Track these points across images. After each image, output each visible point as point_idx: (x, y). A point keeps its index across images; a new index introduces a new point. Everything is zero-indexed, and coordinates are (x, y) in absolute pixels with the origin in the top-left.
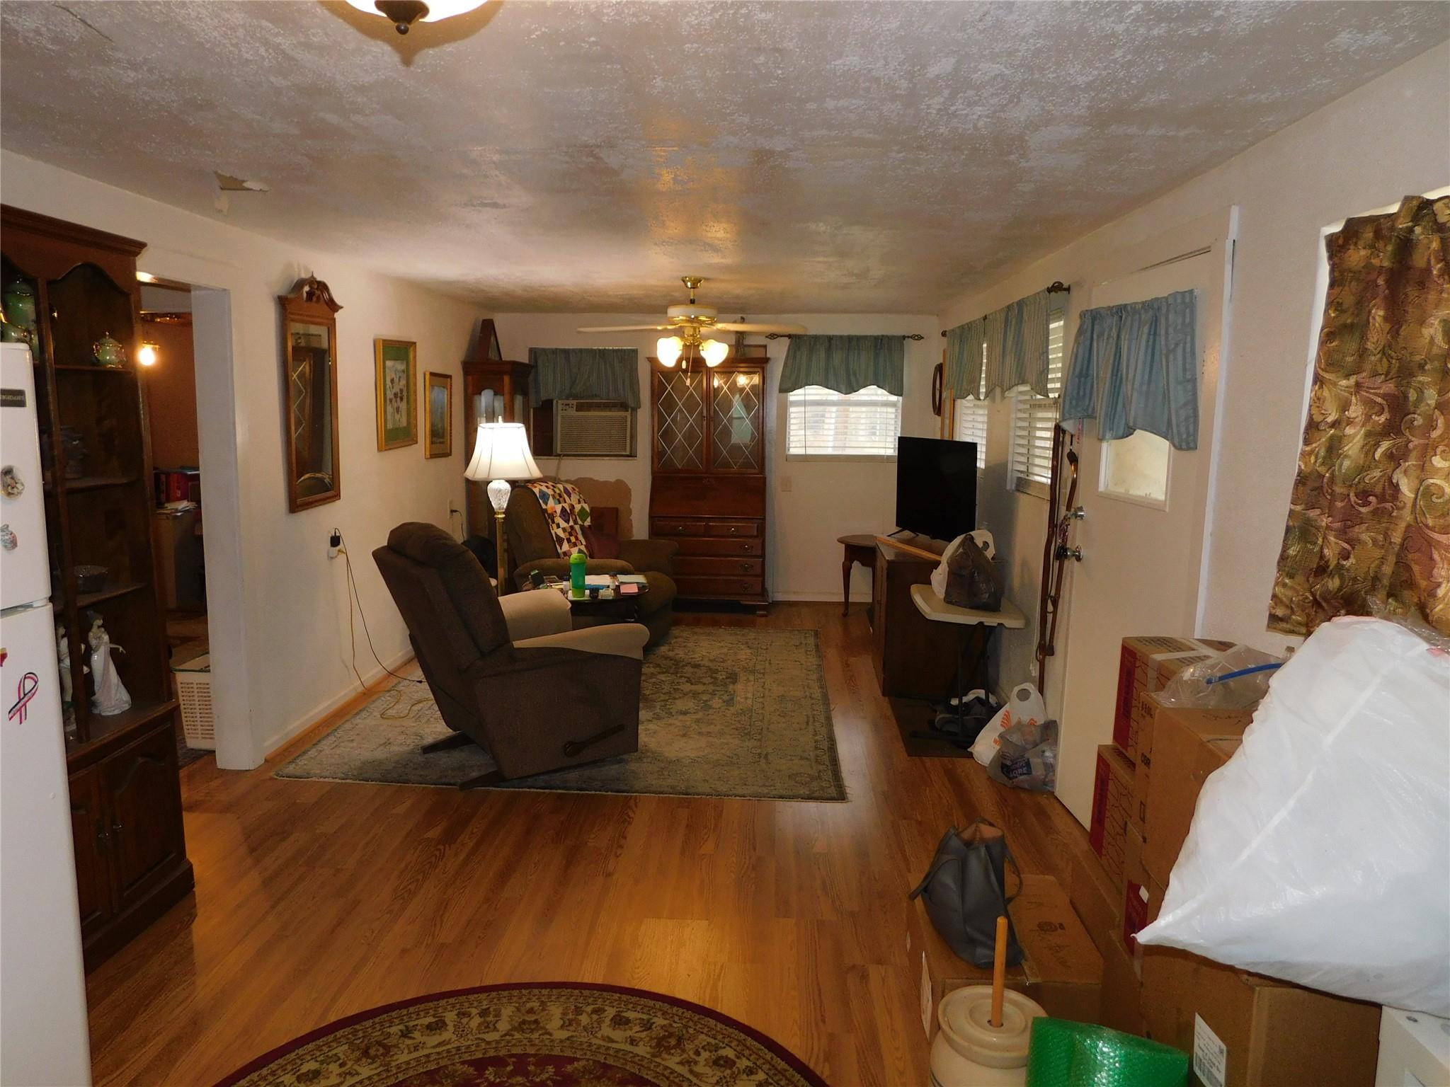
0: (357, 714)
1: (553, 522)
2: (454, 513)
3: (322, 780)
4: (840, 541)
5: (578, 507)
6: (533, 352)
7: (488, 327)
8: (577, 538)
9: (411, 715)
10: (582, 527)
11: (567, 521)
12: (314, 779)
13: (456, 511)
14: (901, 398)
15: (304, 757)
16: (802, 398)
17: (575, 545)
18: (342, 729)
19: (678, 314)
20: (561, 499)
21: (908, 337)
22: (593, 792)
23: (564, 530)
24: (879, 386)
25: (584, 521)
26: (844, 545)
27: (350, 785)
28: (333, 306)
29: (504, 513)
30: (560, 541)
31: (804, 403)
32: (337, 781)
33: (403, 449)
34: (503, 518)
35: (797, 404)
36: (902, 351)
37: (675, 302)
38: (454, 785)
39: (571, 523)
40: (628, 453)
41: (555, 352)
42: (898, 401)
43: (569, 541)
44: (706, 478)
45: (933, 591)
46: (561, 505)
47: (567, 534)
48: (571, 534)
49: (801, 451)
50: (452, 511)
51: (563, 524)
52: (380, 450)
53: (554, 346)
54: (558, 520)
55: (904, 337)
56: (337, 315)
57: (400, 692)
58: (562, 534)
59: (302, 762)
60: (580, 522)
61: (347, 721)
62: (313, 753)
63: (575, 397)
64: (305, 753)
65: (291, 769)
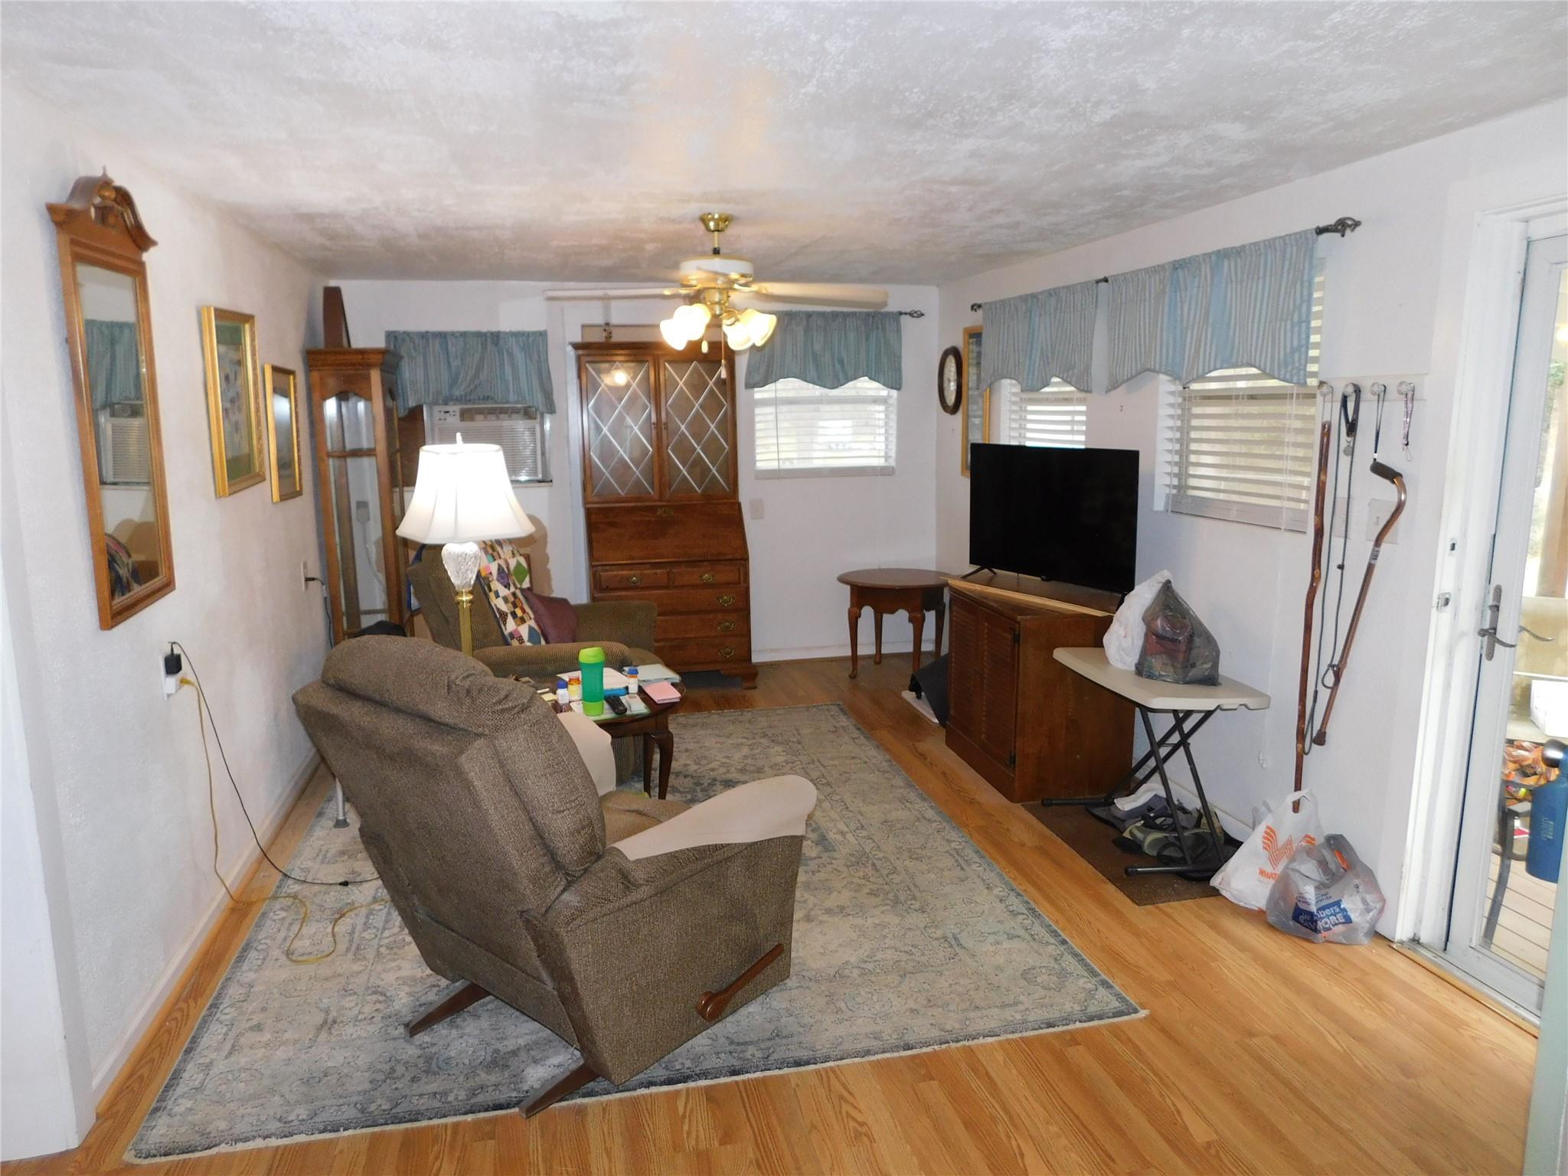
0: (241, 959)
1: (490, 590)
2: (311, 583)
3: (240, 1147)
4: (843, 580)
5: (513, 563)
6: (391, 336)
7: (333, 299)
8: (524, 611)
9: (342, 946)
10: (522, 590)
11: (507, 586)
12: (223, 1148)
13: (313, 579)
14: (894, 393)
15: (181, 1089)
16: (772, 395)
17: (523, 621)
18: (226, 1002)
19: (695, 271)
20: (495, 554)
21: (906, 314)
22: (759, 1075)
23: (506, 599)
24: (870, 378)
25: (521, 582)
26: (848, 588)
27: (305, 1147)
28: (141, 239)
29: (471, 592)
30: (504, 616)
31: (775, 402)
32: (274, 1142)
33: (246, 491)
34: (471, 601)
35: (765, 403)
36: (899, 331)
37: (694, 252)
38: (508, 1106)
39: (512, 589)
40: (540, 476)
41: (425, 336)
42: (889, 396)
43: (514, 615)
44: (661, 507)
45: (1106, 658)
46: (496, 562)
47: (510, 605)
48: (515, 605)
49: (774, 465)
50: (308, 580)
51: (503, 592)
52: (218, 495)
53: (423, 329)
54: (496, 585)
55: (901, 313)
56: (146, 257)
57: (295, 897)
58: (504, 607)
59: (181, 1103)
60: (519, 586)
61: (228, 979)
62: (192, 1075)
63: (458, 400)
64: (176, 1076)
65: (161, 1131)
